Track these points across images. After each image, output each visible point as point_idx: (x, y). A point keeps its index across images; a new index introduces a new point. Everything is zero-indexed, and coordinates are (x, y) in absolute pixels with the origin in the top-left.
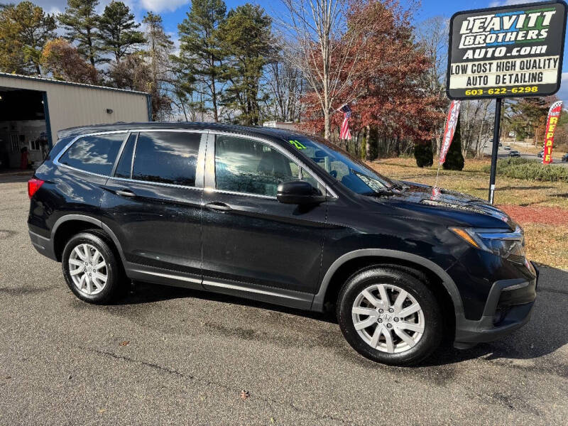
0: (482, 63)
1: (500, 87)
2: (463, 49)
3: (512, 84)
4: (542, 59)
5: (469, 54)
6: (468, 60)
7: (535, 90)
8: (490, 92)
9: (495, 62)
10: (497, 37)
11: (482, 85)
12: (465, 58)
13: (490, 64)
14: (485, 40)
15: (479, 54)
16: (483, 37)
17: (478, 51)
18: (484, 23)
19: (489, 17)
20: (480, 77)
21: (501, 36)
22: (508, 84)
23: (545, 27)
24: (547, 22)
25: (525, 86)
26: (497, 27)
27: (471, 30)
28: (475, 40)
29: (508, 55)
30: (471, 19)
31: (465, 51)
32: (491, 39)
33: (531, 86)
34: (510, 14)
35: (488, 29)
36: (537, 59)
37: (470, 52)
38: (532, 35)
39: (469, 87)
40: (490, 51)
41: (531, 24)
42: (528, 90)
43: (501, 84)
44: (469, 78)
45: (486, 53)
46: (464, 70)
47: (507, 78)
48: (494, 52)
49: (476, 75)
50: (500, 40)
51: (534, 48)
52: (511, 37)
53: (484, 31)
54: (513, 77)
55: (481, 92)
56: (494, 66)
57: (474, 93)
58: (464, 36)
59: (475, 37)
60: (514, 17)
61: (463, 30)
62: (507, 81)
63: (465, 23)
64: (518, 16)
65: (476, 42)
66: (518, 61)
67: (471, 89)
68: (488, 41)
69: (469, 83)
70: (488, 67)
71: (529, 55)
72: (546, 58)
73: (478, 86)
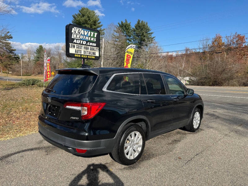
0: (79, 45)
1: (85, 55)
2: (73, 38)
3: (88, 55)
4: (95, 48)
5: (75, 41)
6: (75, 43)
7: (94, 57)
8: (82, 56)
9: (83, 46)
10: (83, 37)
11: (80, 53)
12: (74, 42)
13: (82, 46)
14: (80, 37)
15: (78, 42)
16: (79, 36)
17: (78, 40)
18: (79, 31)
19: (81, 29)
20: (79, 50)
21: (84, 37)
22: (87, 54)
23: (95, 38)
24: (95, 36)
25: (91, 56)
26: (83, 34)
27: (75, 32)
28: (77, 36)
29: (87, 44)
30: (75, 28)
31: (74, 39)
32: (82, 37)
33: (93, 56)
34: (87, 30)
35: (80, 33)
36: (94, 47)
37: (75, 40)
38: (92, 39)
39: (76, 53)
40: (82, 41)
41: (92, 36)
42: (92, 57)
43: (85, 54)
44: (76, 50)
45: (80, 42)
46: (74, 47)
47: (87, 52)
48: (83, 42)
49: (78, 49)
50: (84, 38)
51: (93, 44)
52: (87, 38)
53: (79, 34)
54: (88, 52)
55: (80, 56)
56: (83, 47)
57: (77, 56)
58: (73, 34)
59: (77, 35)
60: (87, 32)
61: (73, 31)
62: (87, 53)
63: (73, 29)
64: (88, 32)
65: (77, 37)
66: (89, 47)
67: (76, 54)
68: (81, 37)
69: (76, 52)
70: (81, 47)
71: (92, 46)
72: (96, 48)
73: (78, 53)
